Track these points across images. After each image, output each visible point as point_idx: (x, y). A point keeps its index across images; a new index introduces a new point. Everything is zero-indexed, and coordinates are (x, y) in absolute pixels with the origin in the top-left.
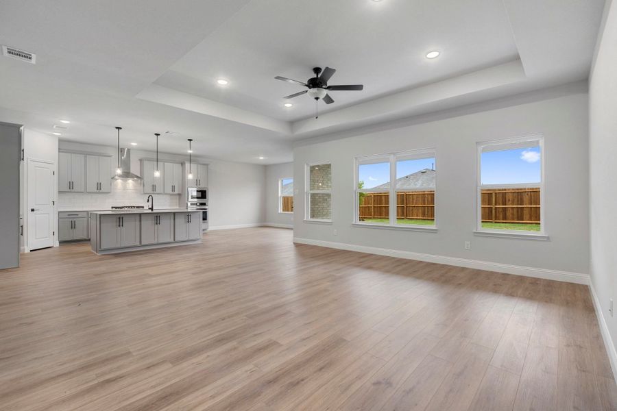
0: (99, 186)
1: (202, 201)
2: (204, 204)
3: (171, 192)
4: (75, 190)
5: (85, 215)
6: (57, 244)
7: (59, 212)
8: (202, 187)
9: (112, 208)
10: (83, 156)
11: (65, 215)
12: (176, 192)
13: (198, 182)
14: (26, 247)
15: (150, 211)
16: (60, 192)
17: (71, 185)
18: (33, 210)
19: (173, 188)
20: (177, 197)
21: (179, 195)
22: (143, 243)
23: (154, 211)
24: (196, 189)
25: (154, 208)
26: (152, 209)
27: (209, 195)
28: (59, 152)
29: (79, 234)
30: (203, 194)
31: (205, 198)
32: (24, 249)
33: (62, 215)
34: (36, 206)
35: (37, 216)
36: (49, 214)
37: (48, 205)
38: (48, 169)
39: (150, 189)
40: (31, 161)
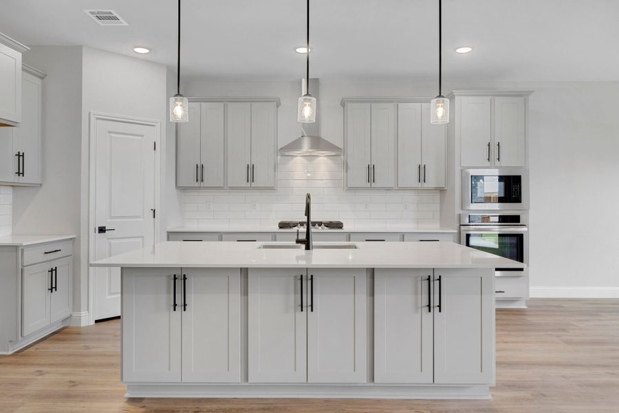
0: (251, 171)
1: (510, 209)
2: (515, 219)
3: (416, 184)
4: (206, 183)
7: (169, 233)
8: (510, 165)
12: (431, 182)
13: (493, 152)
14: (84, 313)
17: (200, 172)
18: (102, 230)
19: (422, 172)
20: (437, 196)
21: (441, 190)
22: (252, 379)
24: (497, 172)
27: (529, 189)
30: (512, 188)
31: (518, 199)
32: (79, 319)
34: (109, 220)
35: (112, 241)
36: (142, 237)
37: (139, 217)
38: (142, 136)
39: (360, 178)
40: (97, 119)
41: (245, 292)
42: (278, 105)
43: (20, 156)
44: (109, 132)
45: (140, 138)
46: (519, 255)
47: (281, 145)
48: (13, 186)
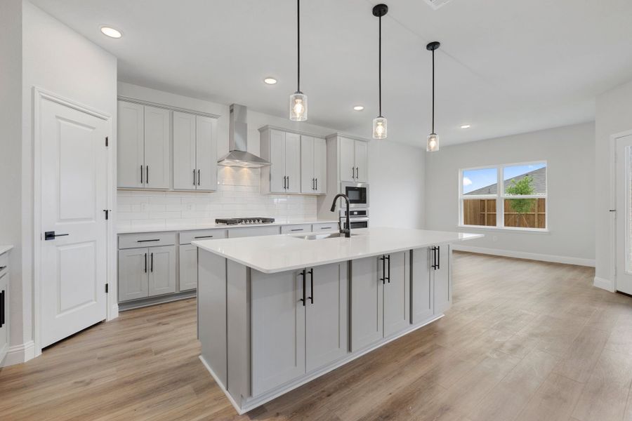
0: (196, 177)
1: (361, 207)
2: (363, 213)
4: (152, 184)
5: (172, 239)
6: (113, 313)
7: (119, 235)
9: (218, 221)
10: (167, 112)
11: (132, 242)
12: (318, 192)
13: (355, 173)
14: (28, 344)
16: (120, 189)
17: (144, 173)
18: (50, 236)
19: (315, 183)
20: (315, 199)
21: (318, 196)
27: (370, 196)
28: (118, 99)
29: (160, 284)
30: (362, 194)
31: (365, 202)
33: (125, 242)
34: (57, 224)
35: (62, 249)
36: (95, 241)
37: (91, 219)
38: (94, 128)
40: (43, 97)
44: (58, 117)
45: (91, 130)
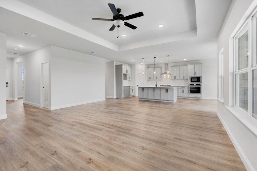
2: (199, 84)
3: (183, 79)
9: (161, 85)
12: (185, 78)
15: (156, 87)
17: (150, 78)
18: (138, 85)
19: (184, 77)
21: (187, 80)
23: (157, 87)
25: (157, 86)
26: (156, 86)
27: (202, 80)
30: (198, 79)
31: (199, 81)
39: (173, 78)
41: (149, 90)
42: (161, 68)
43: (129, 77)
46: (198, 90)
47: (162, 73)
48: (129, 80)
